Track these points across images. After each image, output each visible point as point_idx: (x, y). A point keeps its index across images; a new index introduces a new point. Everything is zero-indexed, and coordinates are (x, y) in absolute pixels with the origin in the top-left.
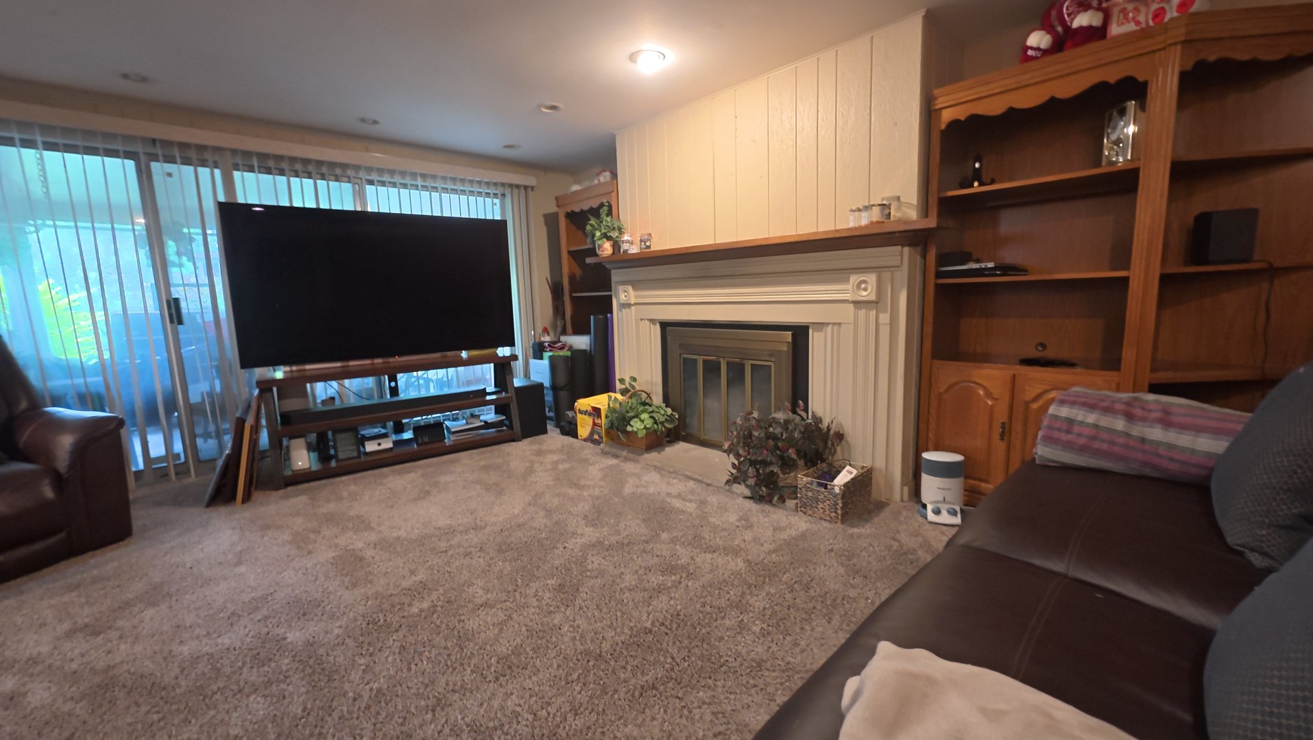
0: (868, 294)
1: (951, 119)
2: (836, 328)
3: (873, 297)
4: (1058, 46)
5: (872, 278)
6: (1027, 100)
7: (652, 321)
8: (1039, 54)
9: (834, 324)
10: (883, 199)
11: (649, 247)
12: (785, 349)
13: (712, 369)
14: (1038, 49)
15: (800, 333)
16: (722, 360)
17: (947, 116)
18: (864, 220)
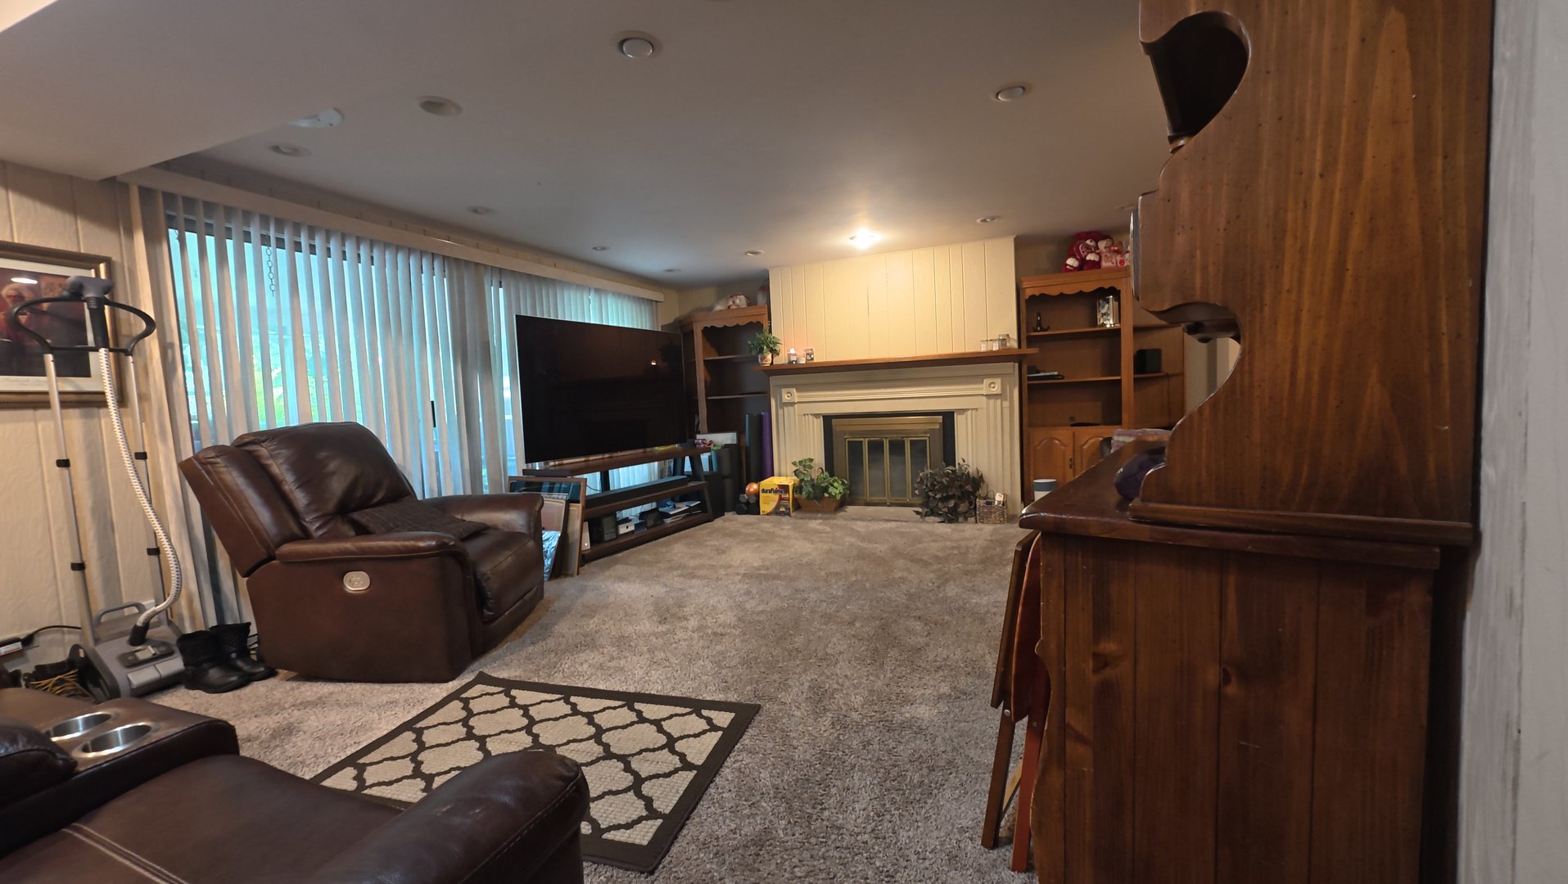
0: (996, 389)
1: (1031, 294)
2: (974, 411)
3: (999, 392)
4: (1080, 268)
5: (998, 381)
6: (1070, 290)
7: (816, 416)
8: (1072, 269)
9: (973, 409)
10: (1000, 336)
11: (812, 359)
12: (938, 427)
13: (876, 447)
14: (1072, 266)
15: (948, 417)
16: (884, 439)
17: (1029, 293)
18: (996, 347)
